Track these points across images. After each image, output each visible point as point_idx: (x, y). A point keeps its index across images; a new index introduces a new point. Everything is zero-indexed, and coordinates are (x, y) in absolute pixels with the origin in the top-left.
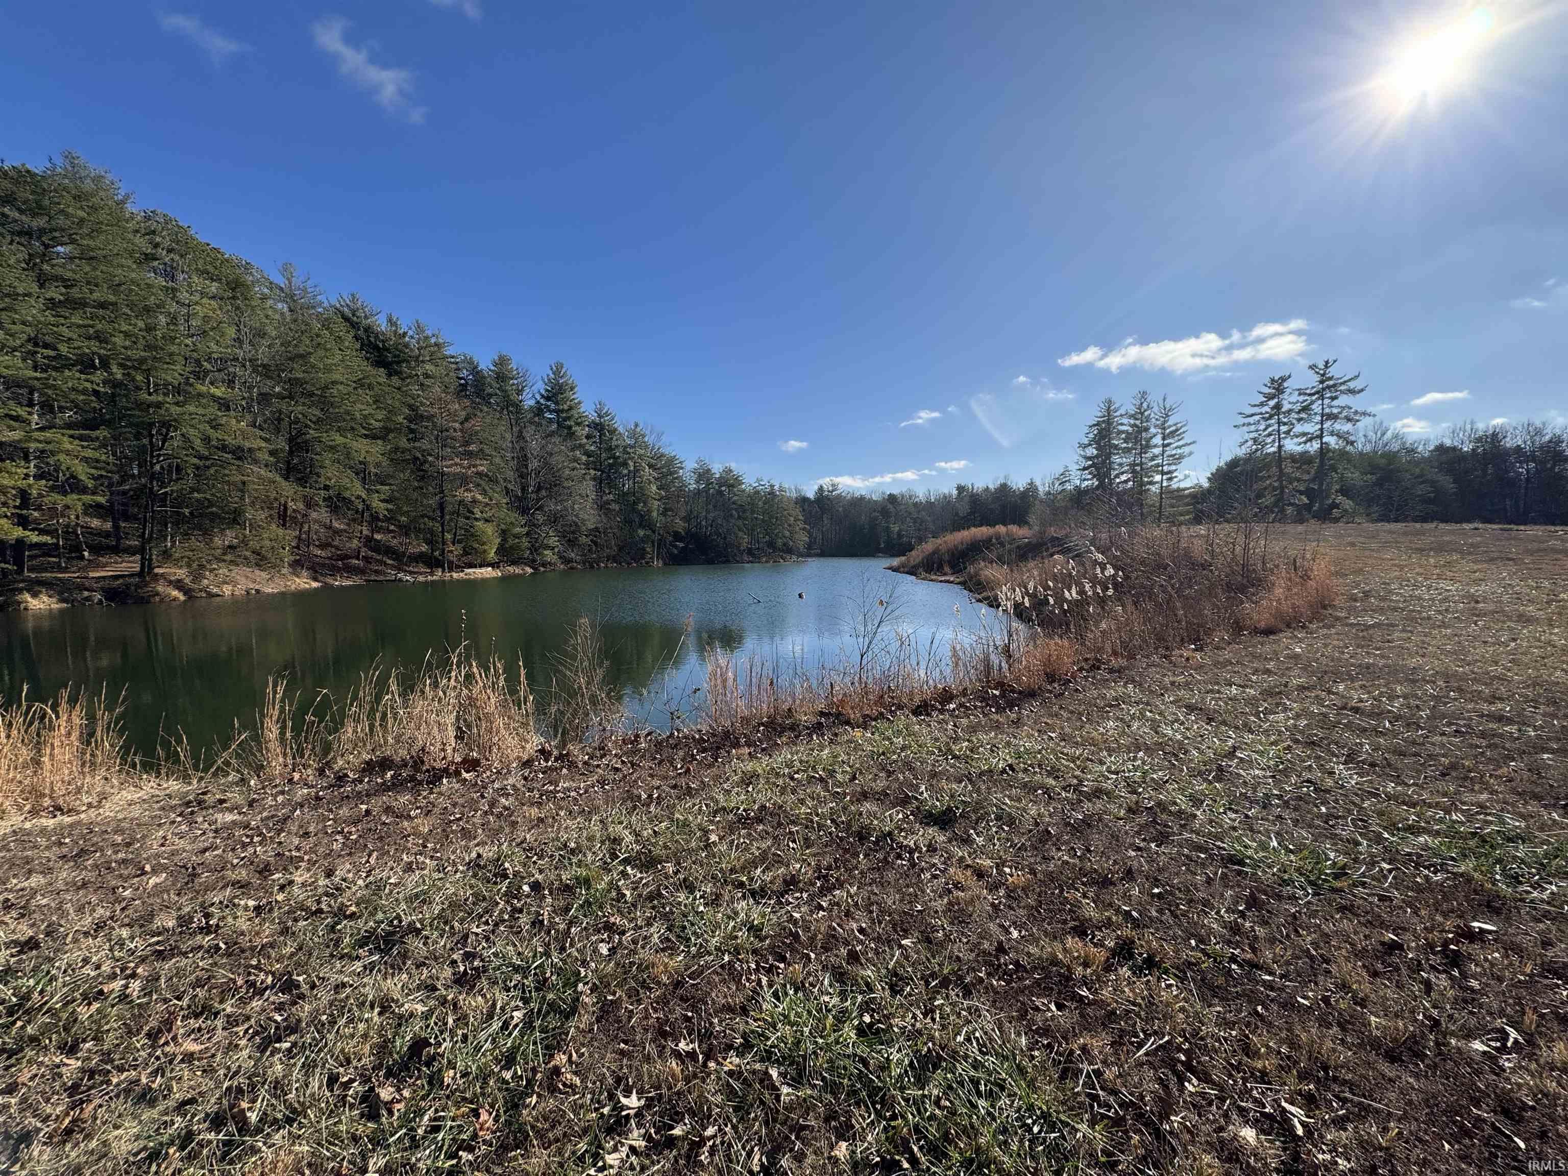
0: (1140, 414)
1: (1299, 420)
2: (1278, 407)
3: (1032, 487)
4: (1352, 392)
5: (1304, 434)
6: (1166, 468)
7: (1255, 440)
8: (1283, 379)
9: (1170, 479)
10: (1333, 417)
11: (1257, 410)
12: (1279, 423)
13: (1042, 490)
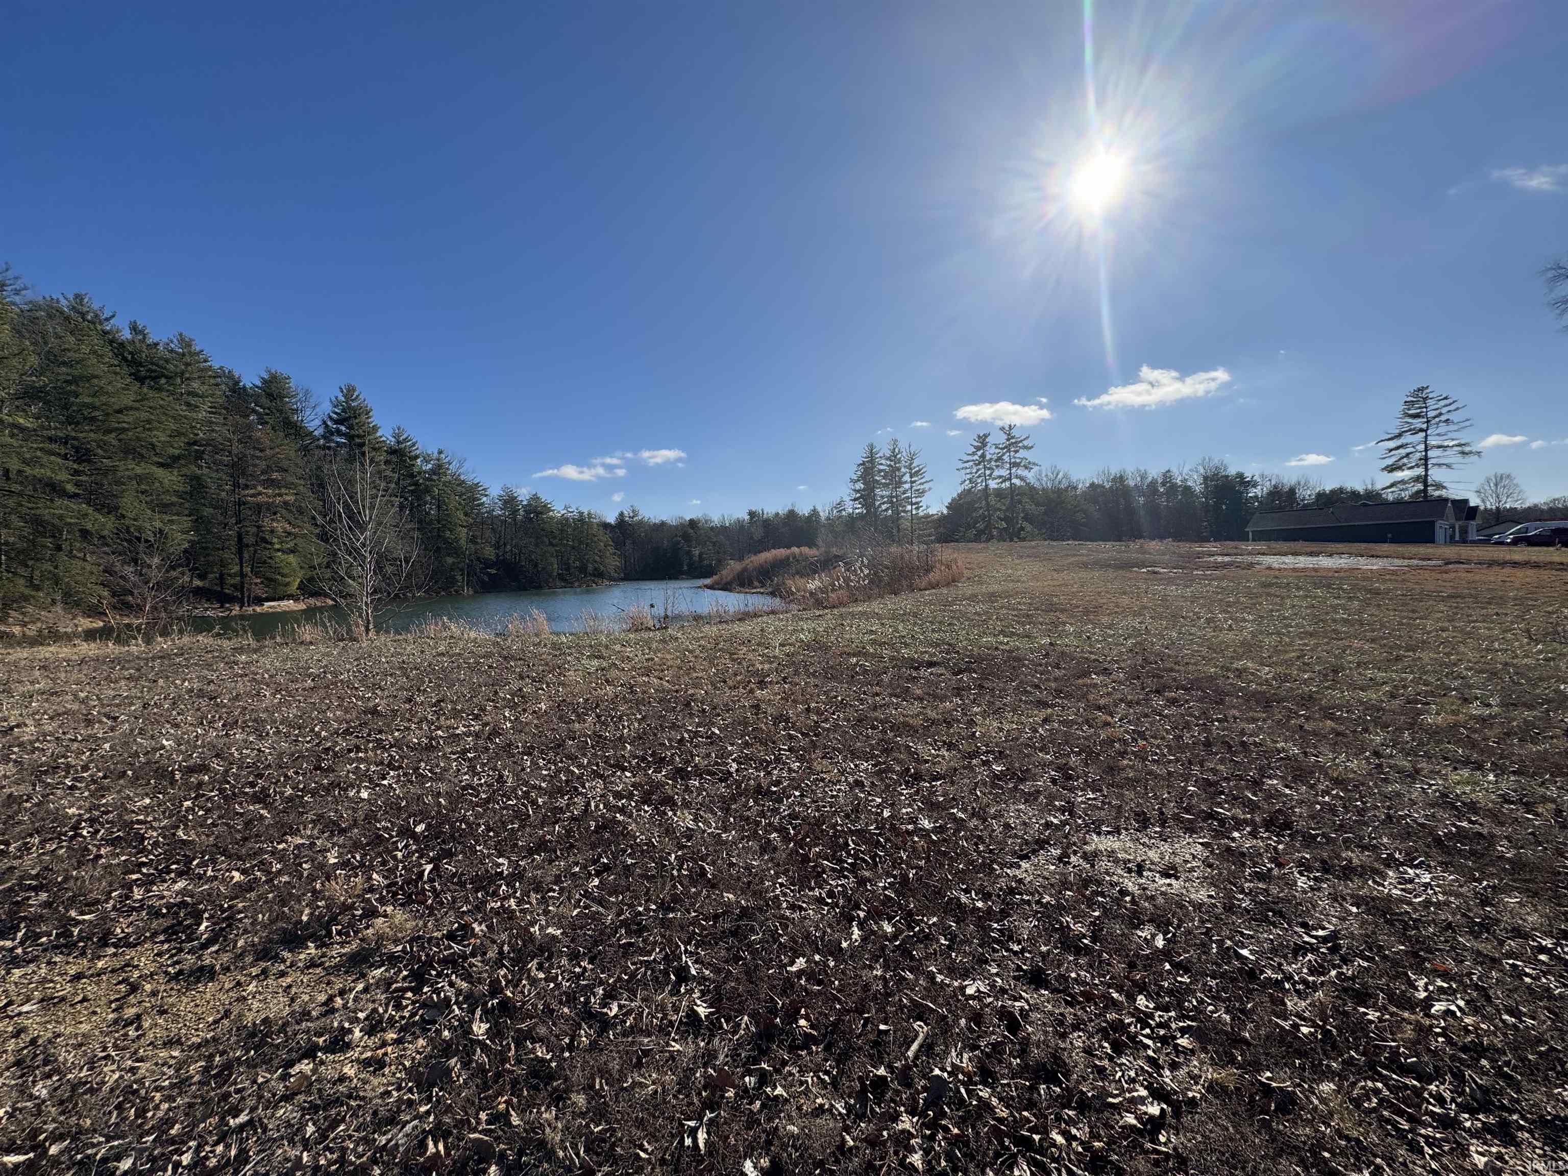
0: (893, 457)
1: (997, 466)
2: (983, 456)
3: (815, 513)
4: (1025, 447)
5: (1000, 477)
6: (914, 500)
7: (970, 480)
8: (986, 436)
9: (917, 508)
10: (1016, 465)
11: (970, 458)
12: (985, 467)
13: (823, 515)
